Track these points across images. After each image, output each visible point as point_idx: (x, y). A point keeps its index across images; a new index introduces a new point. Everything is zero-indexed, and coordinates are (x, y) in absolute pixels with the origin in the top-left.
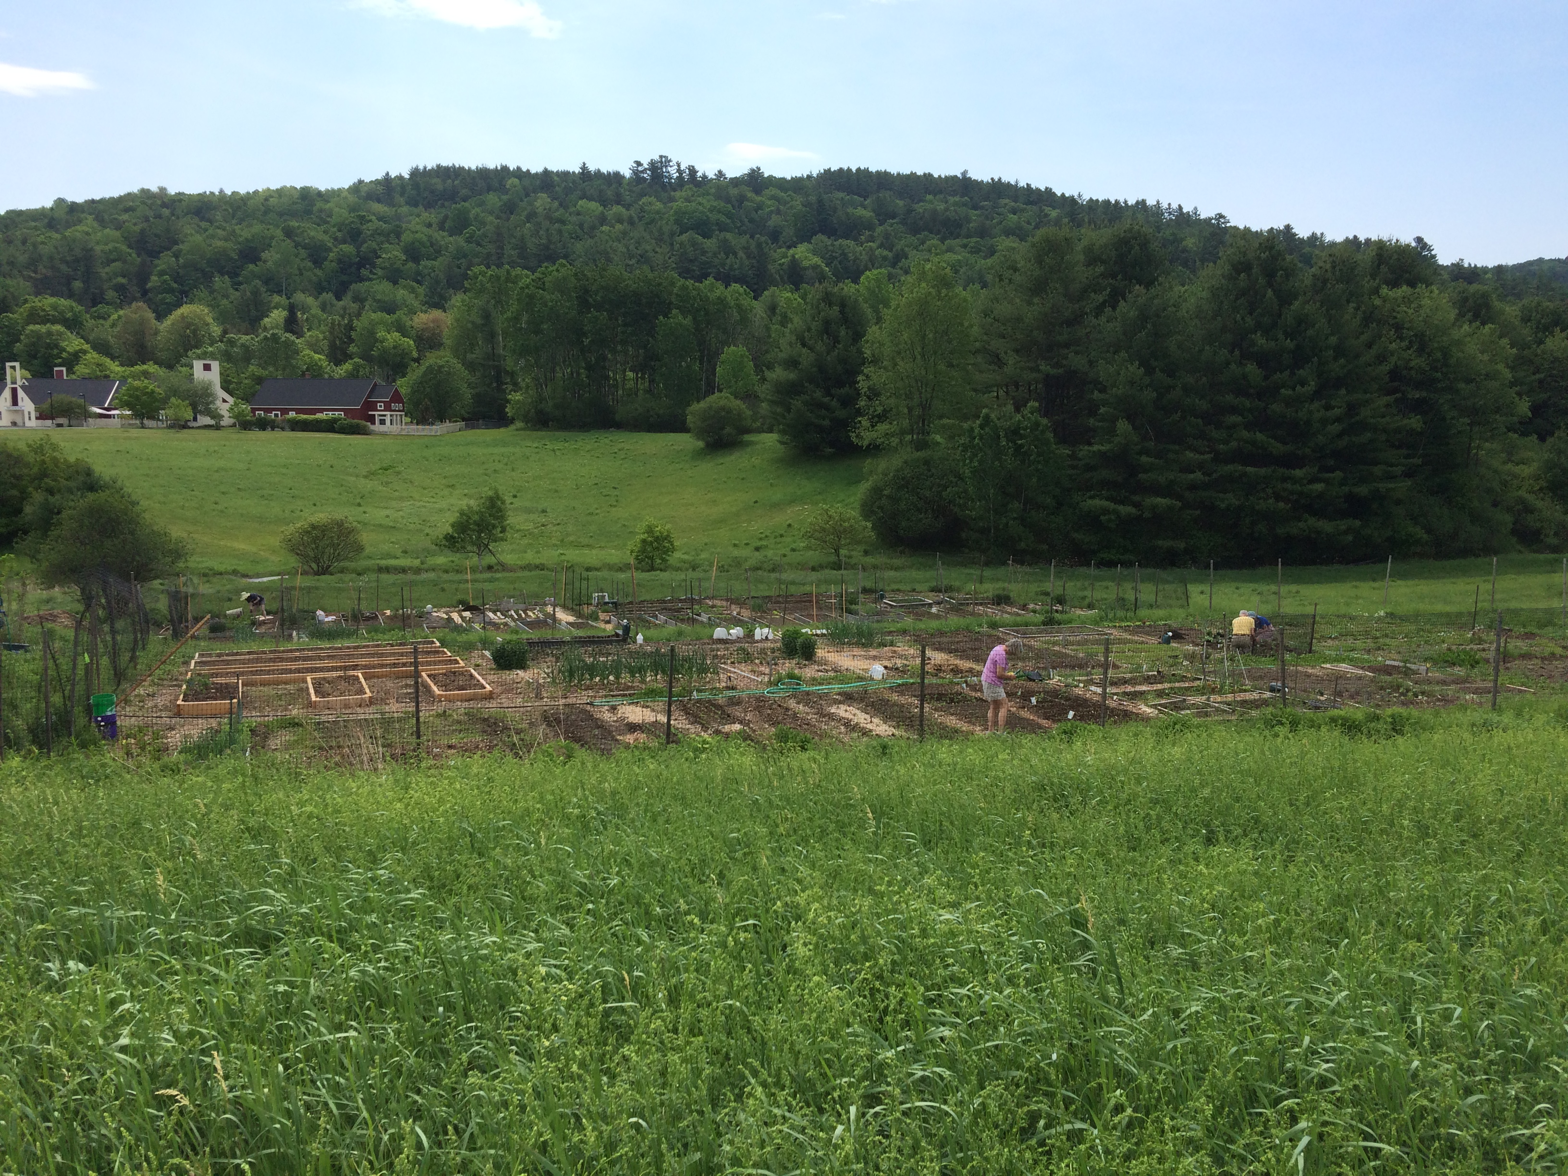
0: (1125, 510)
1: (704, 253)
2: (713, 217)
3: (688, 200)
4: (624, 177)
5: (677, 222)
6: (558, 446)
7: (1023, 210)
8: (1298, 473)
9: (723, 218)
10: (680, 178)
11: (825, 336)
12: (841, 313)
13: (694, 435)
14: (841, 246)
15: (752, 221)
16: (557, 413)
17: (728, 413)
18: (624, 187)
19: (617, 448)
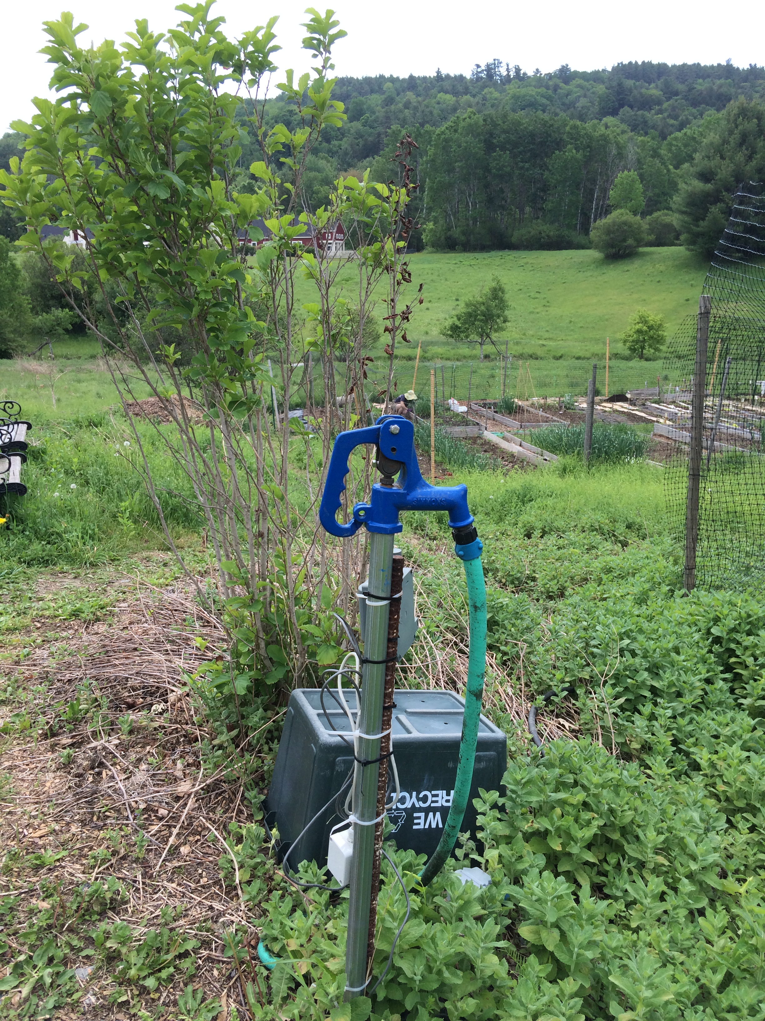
2: (540, 99)
4: (466, 77)
6: (472, 262)
10: (508, 75)
11: (744, 148)
12: (759, 125)
13: (596, 248)
14: (643, 115)
15: (563, 104)
16: (463, 238)
17: (630, 227)
18: (468, 84)
19: (522, 262)
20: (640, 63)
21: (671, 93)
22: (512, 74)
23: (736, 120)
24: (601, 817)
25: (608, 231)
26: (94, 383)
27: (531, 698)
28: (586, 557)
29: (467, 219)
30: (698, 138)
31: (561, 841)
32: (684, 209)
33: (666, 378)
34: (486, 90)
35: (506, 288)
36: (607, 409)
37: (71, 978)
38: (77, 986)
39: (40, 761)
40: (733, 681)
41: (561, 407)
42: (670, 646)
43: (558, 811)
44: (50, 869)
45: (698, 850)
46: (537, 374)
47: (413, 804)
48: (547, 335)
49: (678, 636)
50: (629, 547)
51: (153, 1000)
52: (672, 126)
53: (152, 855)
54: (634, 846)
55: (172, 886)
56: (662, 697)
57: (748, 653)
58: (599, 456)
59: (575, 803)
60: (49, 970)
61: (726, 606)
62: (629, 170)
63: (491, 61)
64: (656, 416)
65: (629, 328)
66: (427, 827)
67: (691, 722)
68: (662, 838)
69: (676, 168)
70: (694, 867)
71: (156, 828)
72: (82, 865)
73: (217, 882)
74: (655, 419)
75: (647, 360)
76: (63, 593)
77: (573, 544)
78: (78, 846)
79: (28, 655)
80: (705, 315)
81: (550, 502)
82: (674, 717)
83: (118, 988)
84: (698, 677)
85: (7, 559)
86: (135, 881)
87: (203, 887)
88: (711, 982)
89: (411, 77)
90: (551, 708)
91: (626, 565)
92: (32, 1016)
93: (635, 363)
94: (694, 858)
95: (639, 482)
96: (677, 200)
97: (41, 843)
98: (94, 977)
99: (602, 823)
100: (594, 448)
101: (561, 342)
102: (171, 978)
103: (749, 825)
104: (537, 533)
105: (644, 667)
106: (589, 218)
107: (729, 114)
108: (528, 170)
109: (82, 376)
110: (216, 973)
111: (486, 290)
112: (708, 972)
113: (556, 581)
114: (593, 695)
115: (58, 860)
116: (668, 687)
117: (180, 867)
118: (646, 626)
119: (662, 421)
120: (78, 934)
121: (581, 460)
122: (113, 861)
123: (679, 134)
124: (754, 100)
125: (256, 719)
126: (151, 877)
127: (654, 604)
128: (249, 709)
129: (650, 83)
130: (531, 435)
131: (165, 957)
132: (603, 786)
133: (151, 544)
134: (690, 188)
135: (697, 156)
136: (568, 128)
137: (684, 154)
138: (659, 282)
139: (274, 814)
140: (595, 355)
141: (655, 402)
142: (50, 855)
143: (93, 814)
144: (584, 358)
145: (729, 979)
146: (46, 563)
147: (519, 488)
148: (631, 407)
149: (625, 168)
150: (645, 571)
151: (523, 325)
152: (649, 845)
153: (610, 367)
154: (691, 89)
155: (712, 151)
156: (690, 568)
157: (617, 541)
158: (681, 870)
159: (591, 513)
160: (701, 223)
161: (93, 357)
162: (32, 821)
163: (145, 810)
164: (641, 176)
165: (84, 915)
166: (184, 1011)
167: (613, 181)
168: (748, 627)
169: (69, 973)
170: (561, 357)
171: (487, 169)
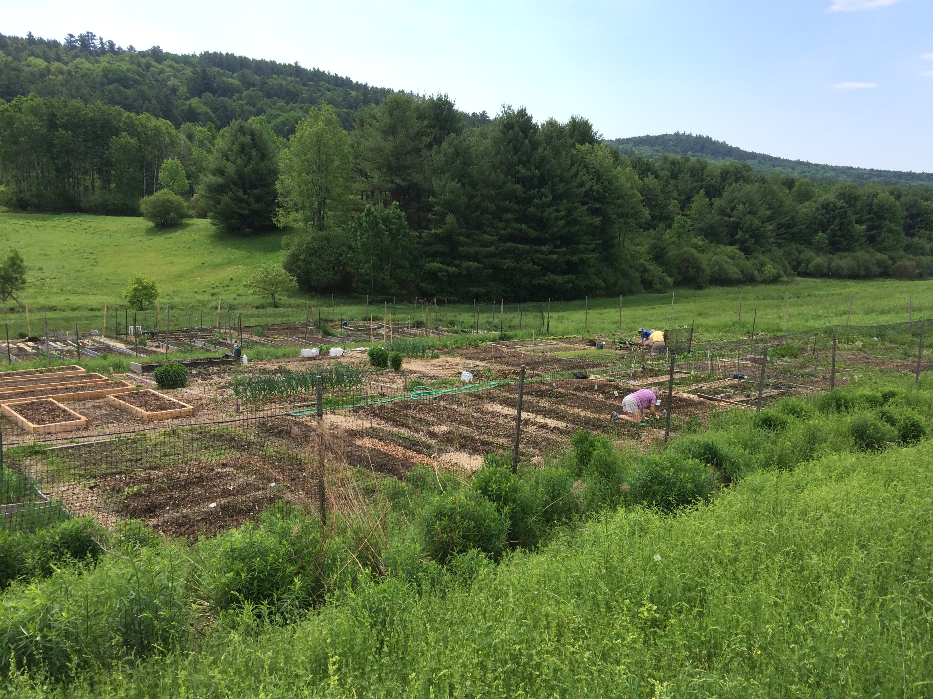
0: (452, 269)
1: (126, 98)
2: (131, 75)
3: (109, 62)
4: (60, 44)
5: (105, 76)
6: (40, 223)
7: (334, 89)
8: (544, 248)
9: (137, 77)
10: (103, 48)
11: (243, 155)
13: (146, 217)
16: (34, 201)
17: (172, 203)
18: (62, 50)
21: (248, 84)
22: (106, 47)
25: (155, 206)
32: (207, 195)
63: (84, 33)
96: (201, 187)
136: (123, 118)
154: (266, 82)
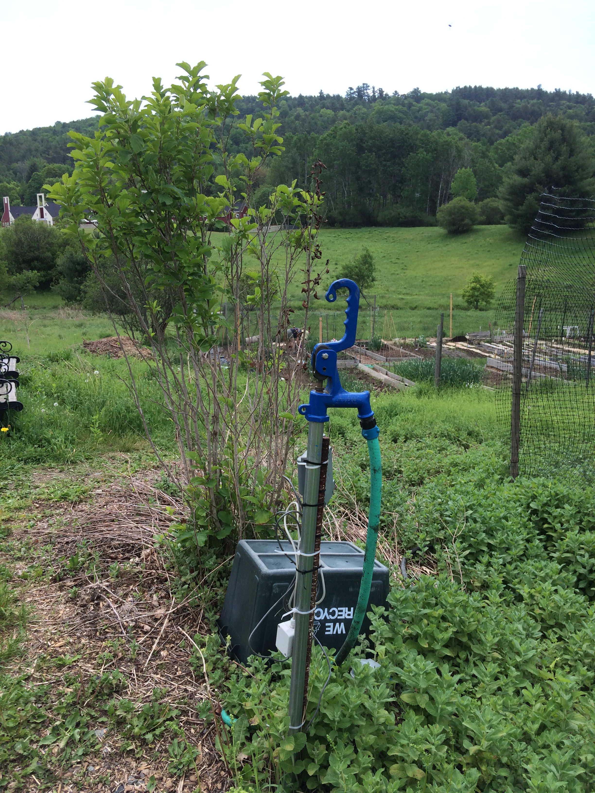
2: (398, 113)
5: (380, 116)
9: (402, 115)
10: (374, 96)
11: (552, 151)
12: (562, 135)
13: (442, 225)
14: (476, 126)
15: (416, 118)
16: (340, 217)
17: (467, 210)
18: (344, 102)
19: (385, 236)
20: (473, 87)
21: (496, 110)
22: (377, 95)
23: (545, 131)
24: (455, 626)
25: (450, 213)
26: (56, 327)
27: (402, 552)
28: (438, 455)
29: (343, 204)
30: (517, 144)
31: (427, 641)
32: (507, 197)
33: (495, 324)
34: (356, 107)
35: (374, 255)
36: (451, 347)
37: (93, 736)
38: (97, 741)
39: (53, 597)
40: (546, 541)
41: (417, 346)
42: (502, 515)
43: (425, 621)
44: (69, 667)
45: (521, 649)
46: (398, 320)
47: (326, 617)
48: (404, 291)
49: (507, 509)
50: (470, 450)
51: (151, 749)
52: (498, 134)
53: (141, 657)
54: (478, 646)
55: (157, 677)
56: (495, 551)
57: (557, 520)
58: (446, 382)
59: (437, 616)
60: (78, 730)
61: (540, 487)
62: (466, 168)
63: (361, 85)
64: (488, 352)
65: (466, 286)
66: (335, 633)
67: (516, 568)
68: (497, 639)
69: (501, 166)
70: (518, 659)
71: (143, 639)
72: (92, 664)
73: (189, 674)
74: (487, 355)
75: (481, 310)
76: (54, 482)
77: (428, 446)
78: (88, 652)
79: (33, 526)
80: (522, 279)
81: (410, 416)
82: (504, 565)
83: (126, 742)
84: (521, 537)
85: (9, 458)
86: (131, 674)
87: (179, 676)
88: (531, 729)
89: (301, 96)
90: (417, 559)
91: (468, 461)
92: (68, 760)
93: (472, 313)
94: (518, 654)
95: (476, 401)
96: (502, 190)
97: (61, 650)
98: (108, 735)
99: (455, 630)
100: (442, 377)
101: (416, 297)
102: (162, 735)
103: (557, 636)
104: (402, 439)
105: (482, 530)
106: (436, 203)
107: (540, 126)
108: (389, 167)
109: (47, 322)
110: (193, 731)
111: (358, 257)
112: (529, 724)
113: (416, 473)
114: (447, 550)
115: (75, 661)
116: (500, 544)
117: (162, 664)
118: (483, 502)
119: (492, 356)
120: (94, 708)
121: (433, 385)
122: (114, 661)
123: (503, 141)
124: (559, 116)
125: (211, 563)
126: (142, 671)
127: (489, 488)
128: (205, 557)
129: (480, 102)
130: (394, 366)
131: (158, 721)
132: (455, 605)
133: (115, 447)
134: (511, 182)
135: (517, 157)
136: (419, 136)
137: (507, 156)
138: (489, 251)
139: (226, 628)
140: (441, 306)
141: (488, 342)
142: (68, 659)
143: (97, 631)
144: (433, 309)
145: (543, 728)
146: (38, 461)
147: (387, 405)
148: (469, 346)
149: (462, 166)
150: (482, 465)
151: (386, 283)
152: (488, 645)
153: (453, 316)
154: (511, 107)
155: (528, 154)
156: (515, 462)
157: (461, 445)
158: (510, 662)
159: (441, 424)
160: (520, 207)
161: (55, 308)
162: (53, 636)
163: (135, 627)
164: (475, 172)
165: (97, 696)
166: (172, 755)
167: (453, 175)
168: (556, 503)
169: (91, 733)
170: (415, 308)
171: (358, 166)
